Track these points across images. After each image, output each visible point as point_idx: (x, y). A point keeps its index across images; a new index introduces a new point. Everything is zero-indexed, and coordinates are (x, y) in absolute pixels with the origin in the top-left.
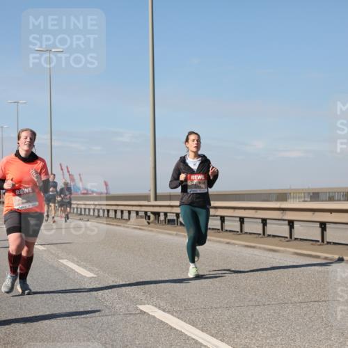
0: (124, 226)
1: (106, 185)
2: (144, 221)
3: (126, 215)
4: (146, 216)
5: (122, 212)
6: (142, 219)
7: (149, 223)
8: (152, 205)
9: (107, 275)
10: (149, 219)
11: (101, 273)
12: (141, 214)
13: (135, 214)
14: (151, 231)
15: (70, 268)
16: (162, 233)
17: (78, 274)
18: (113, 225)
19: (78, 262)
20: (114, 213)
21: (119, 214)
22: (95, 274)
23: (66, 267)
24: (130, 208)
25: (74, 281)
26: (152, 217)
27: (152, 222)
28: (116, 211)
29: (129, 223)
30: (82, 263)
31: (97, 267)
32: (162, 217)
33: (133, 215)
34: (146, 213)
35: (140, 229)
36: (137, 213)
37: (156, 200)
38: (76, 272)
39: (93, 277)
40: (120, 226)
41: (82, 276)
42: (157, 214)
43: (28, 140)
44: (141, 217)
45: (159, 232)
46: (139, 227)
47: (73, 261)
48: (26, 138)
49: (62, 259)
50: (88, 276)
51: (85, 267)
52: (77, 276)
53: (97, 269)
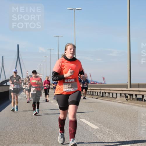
0: (114, 101)
1: (104, 78)
2: (125, 99)
3: (114, 95)
4: (126, 96)
5: (113, 94)
6: (123, 98)
7: (127, 100)
8: (129, 90)
9: (105, 128)
10: (127, 97)
11: (102, 127)
12: (123, 95)
13: (119, 95)
14: (128, 104)
15: (86, 124)
16: (135, 105)
17: (90, 127)
18: (108, 100)
19: (89, 120)
20: (108, 94)
21: (111, 95)
22: (99, 127)
23: (84, 123)
24: (117, 92)
25: (88, 131)
26: (129, 96)
27: (129, 100)
28: (109, 93)
29: (116, 100)
30: (92, 121)
31: (100, 124)
32: (134, 97)
33: (118, 95)
34: (125, 94)
35: (122, 103)
36: (121, 94)
37: (131, 87)
38: (89, 126)
39: (98, 129)
40: (111, 101)
41: (92, 128)
42: (131, 95)
43: (72, 50)
44: (123, 97)
45: (133, 105)
46: (122, 102)
47: (87, 120)
48: (71, 50)
49: (82, 118)
50: (95, 128)
51: (94, 123)
52: (89, 128)
53: (100, 125)
